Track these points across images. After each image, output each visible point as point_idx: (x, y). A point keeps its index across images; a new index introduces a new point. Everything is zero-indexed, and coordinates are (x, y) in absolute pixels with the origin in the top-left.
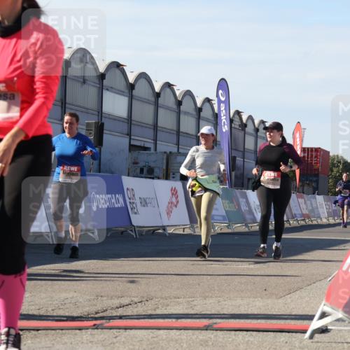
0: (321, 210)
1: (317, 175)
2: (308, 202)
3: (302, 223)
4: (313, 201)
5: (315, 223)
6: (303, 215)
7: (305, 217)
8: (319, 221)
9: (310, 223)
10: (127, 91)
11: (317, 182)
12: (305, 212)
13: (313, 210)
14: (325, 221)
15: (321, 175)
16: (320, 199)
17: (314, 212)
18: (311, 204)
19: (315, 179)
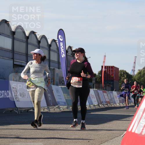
0: (116, 99)
1: (113, 81)
2: (109, 95)
3: (106, 106)
4: (111, 94)
5: (113, 106)
6: (106, 102)
7: (107, 103)
8: (115, 105)
9: (110, 106)
10: (11, 35)
11: (113, 84)
12: (107, 100)
13: (111, 99)
14: (118, 105)
15: (115, 81)
16: (115, 93)
17: (112, 101)
19: (112, 83)
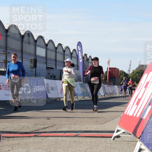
0: (116, 91)
1: (115, 78)
2: (112, 88)
3: (110, 96)
4: (114, 88)
5: (114, 96)
6: (110, 93)
7: (111, 94)
8: (116, 95)
9: (113, 96)
10: (45, 47)
11: (115, 80)
12: (111, 92)
13: (113, 91)
14: (118, 95)
15: (116, 78)
16: (116, 87)
18: (113, 89)
19: (114, 79)
